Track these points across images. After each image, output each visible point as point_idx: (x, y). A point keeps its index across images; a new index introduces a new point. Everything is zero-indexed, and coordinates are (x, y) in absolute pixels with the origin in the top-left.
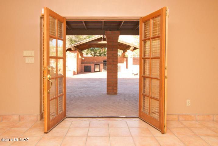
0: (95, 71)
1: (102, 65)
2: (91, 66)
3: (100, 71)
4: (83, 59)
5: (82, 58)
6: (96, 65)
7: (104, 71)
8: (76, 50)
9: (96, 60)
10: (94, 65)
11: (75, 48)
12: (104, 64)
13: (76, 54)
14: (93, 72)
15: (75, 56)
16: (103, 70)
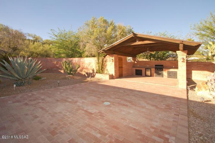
0: (146, 76)
1: (153, 70)
2: (142, 70)
3: (151, 76)
5: (134, 62)
6: (147, 70)
7: (156, 76)
9: (149, 64)
10: (144, 69)
12: (155, 69)
14: (144, 77)
16: (155, 74)
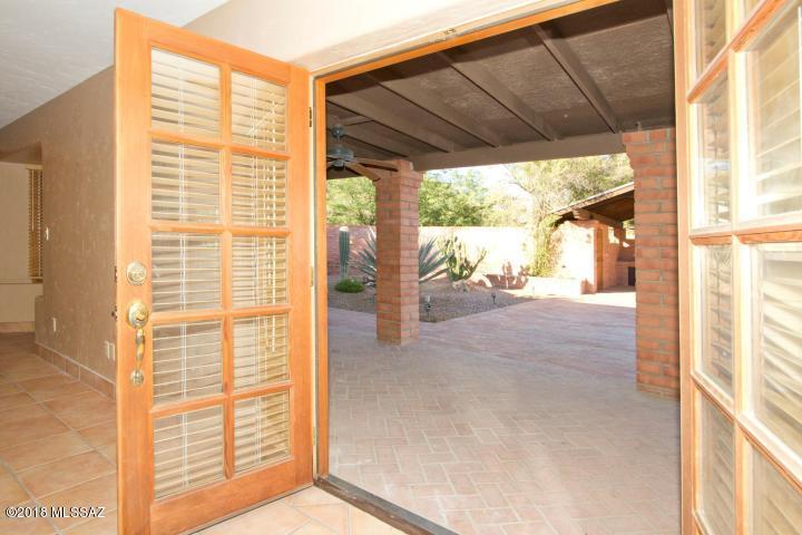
4: (626, 245)
5: (621, 244)
8: (592, 218)
11: (587, 213)
13: (591, 231)
15: (589, 236)
